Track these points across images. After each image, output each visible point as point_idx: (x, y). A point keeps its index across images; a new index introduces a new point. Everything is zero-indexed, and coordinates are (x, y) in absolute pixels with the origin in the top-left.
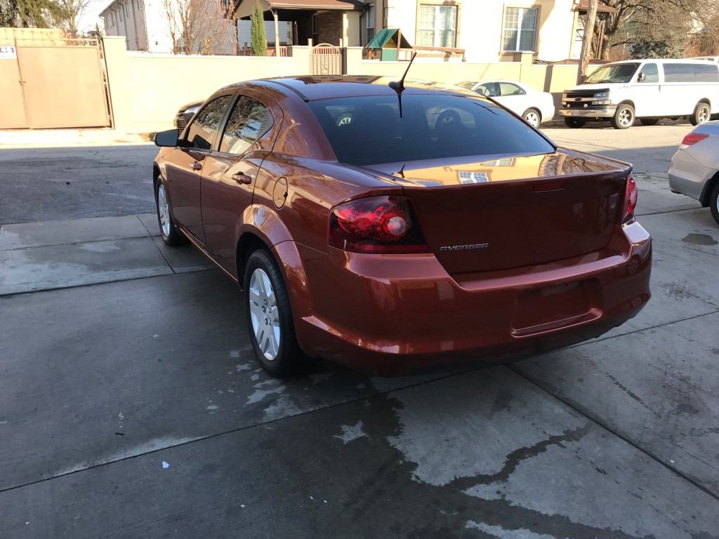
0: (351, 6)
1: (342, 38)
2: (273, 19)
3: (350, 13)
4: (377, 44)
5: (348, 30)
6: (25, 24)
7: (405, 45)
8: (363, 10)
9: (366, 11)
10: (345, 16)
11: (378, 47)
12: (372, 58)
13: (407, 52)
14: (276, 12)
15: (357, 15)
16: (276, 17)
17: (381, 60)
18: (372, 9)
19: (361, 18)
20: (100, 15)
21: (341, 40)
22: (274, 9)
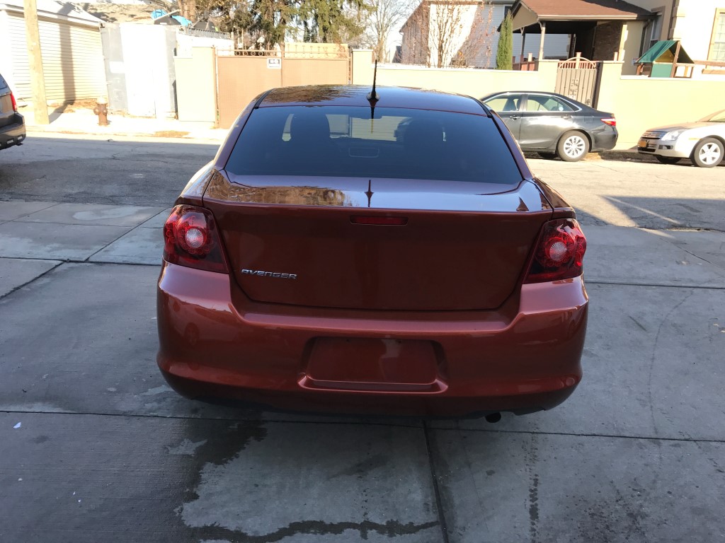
0: (634, 16)
1: (618, 51)
2: (540, 32)
3: (632, 24)
4: (650, 58)
5: (626, 43)
6: (325, 40)
7: (684, 58)
8: (649, 18)
9: (652, 21)
10: (625, 27)
11: (650, 61)
12: (641, 74)
13: (687, 67)
14: (544, 25)
15: (641, 25)
16: (543, 29)
17: (649, 76)
18: (660, 19)
19: (644, 29)
20: (400, 31)
21: (616, 54)
22: (543, 21)
